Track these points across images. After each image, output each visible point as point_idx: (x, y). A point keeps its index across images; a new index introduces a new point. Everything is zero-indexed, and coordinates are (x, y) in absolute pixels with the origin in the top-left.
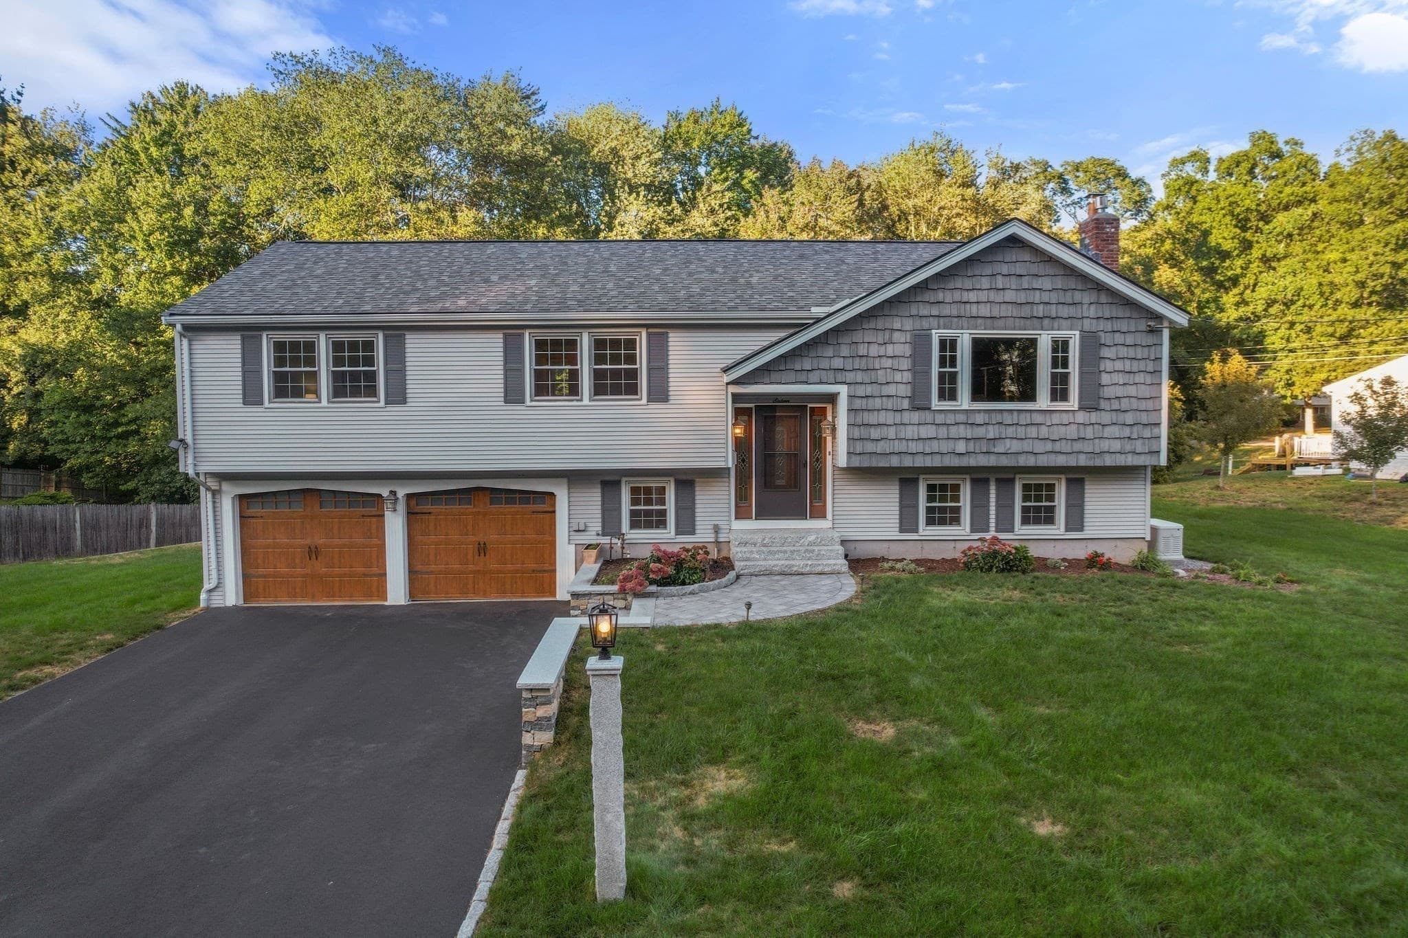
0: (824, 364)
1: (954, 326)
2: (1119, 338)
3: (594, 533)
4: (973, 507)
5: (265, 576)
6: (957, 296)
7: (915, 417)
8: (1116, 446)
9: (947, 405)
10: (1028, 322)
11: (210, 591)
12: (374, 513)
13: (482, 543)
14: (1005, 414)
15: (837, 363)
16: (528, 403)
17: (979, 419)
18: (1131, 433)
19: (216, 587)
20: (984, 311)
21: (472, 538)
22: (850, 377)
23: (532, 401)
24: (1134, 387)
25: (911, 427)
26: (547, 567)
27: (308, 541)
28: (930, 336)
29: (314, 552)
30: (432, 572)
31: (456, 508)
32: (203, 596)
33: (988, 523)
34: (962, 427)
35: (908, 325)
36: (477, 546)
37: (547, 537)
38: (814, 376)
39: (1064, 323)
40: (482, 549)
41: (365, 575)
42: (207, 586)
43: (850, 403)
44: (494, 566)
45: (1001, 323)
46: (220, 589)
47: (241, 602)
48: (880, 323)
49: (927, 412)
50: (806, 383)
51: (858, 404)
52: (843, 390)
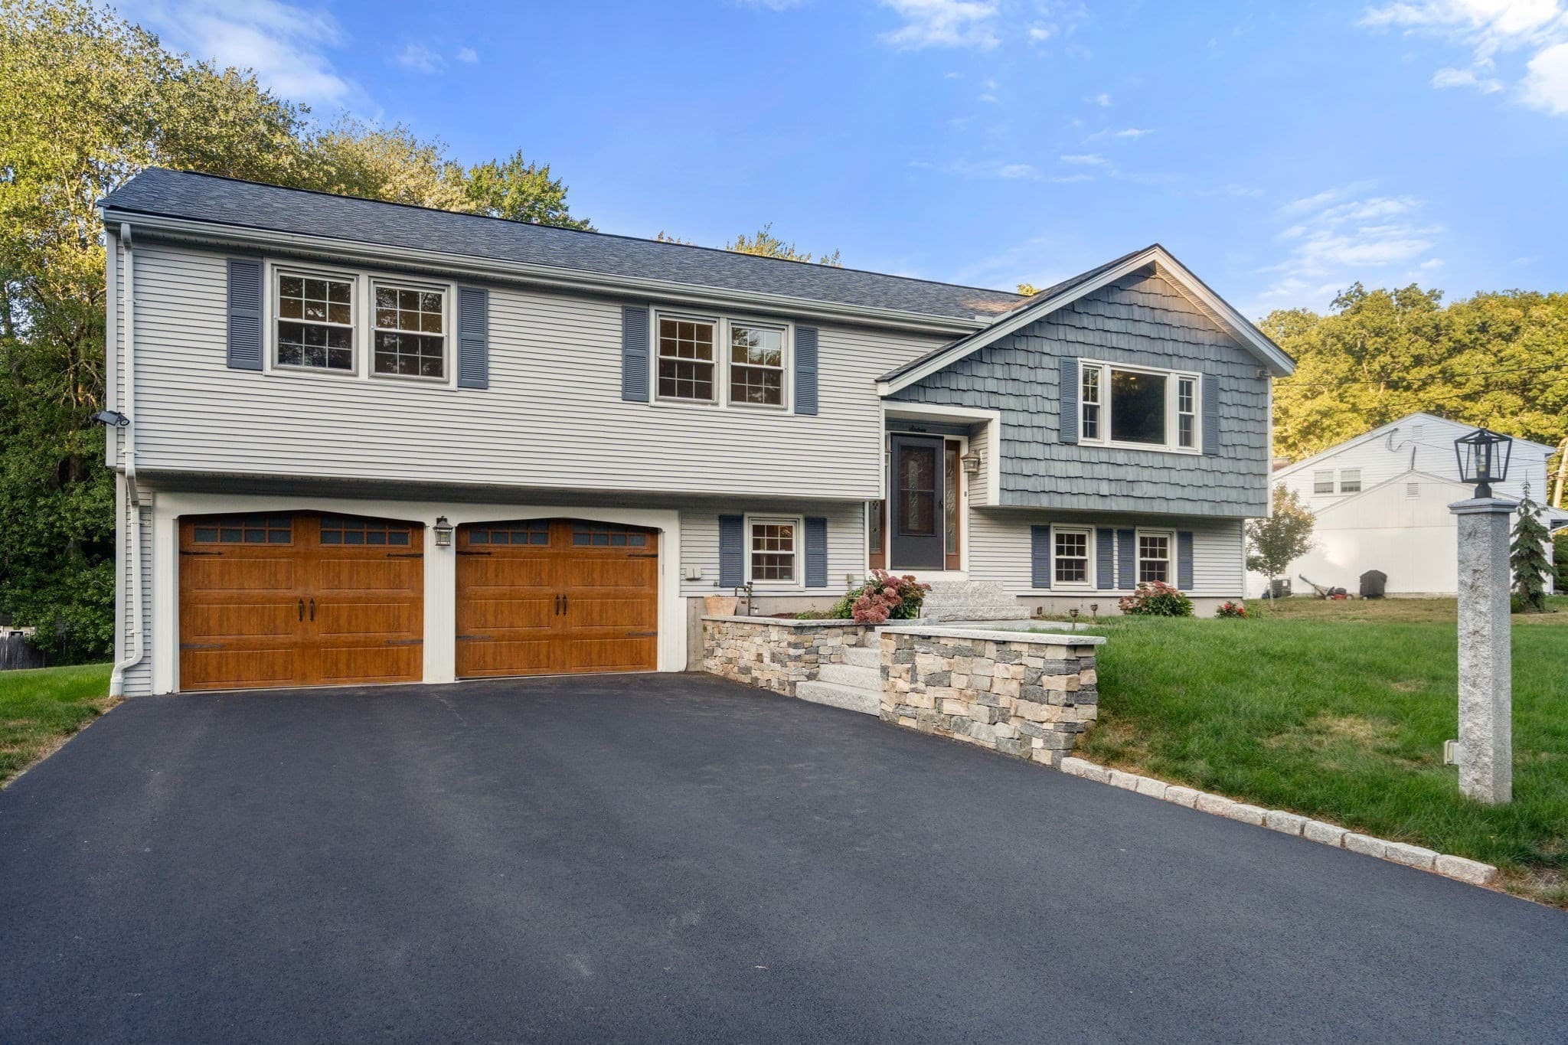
0: (979, 385)
1: (1097, 355)
2: (1234, 384)
3: (712, 583)
4: (1099, 560)
5: (222, 647)
6: (1100, 323)
7: (1064, 452)
8: (1233, 495)
9: (1090, 442)
10: (1160, 359)
11: (126, 670)
12: (405, 552)
13: (561, 597)
14: (1142, 455)
15: (991, 385)
16: (652, 402)
17: (1120, 458)
18: (1245, 482)
19: (140, 664)
20: (1123, 342)
21: (547, 590)
22: (1003, 402)
23: (656, 400)
24: (1246, 434)
25: (1059, 463)
26: (646, 629)
27: (299, 592)
28: (1076, 364)
29: (307, 609)
30: (490, 638)
31: (528, 548)
32: (116, 678)
33: (1112, 579)
34: (1104, 466)
35: (1056, 349)
36: (554, 600)
37: (646, 589)
38: (968, 398)
39: (1190, 363)
40: (561, 605)
41: (389, 643)
42: (120, 662)
43: (1002, 432)
44: (576, 629)
45: (1137, 356)
46: (146, 667)
47: (177, 690)
48: (1034, 344)
49: (1074, 447)
50: (961, 405)
51: (1011, 433)
52: (995, 415)
